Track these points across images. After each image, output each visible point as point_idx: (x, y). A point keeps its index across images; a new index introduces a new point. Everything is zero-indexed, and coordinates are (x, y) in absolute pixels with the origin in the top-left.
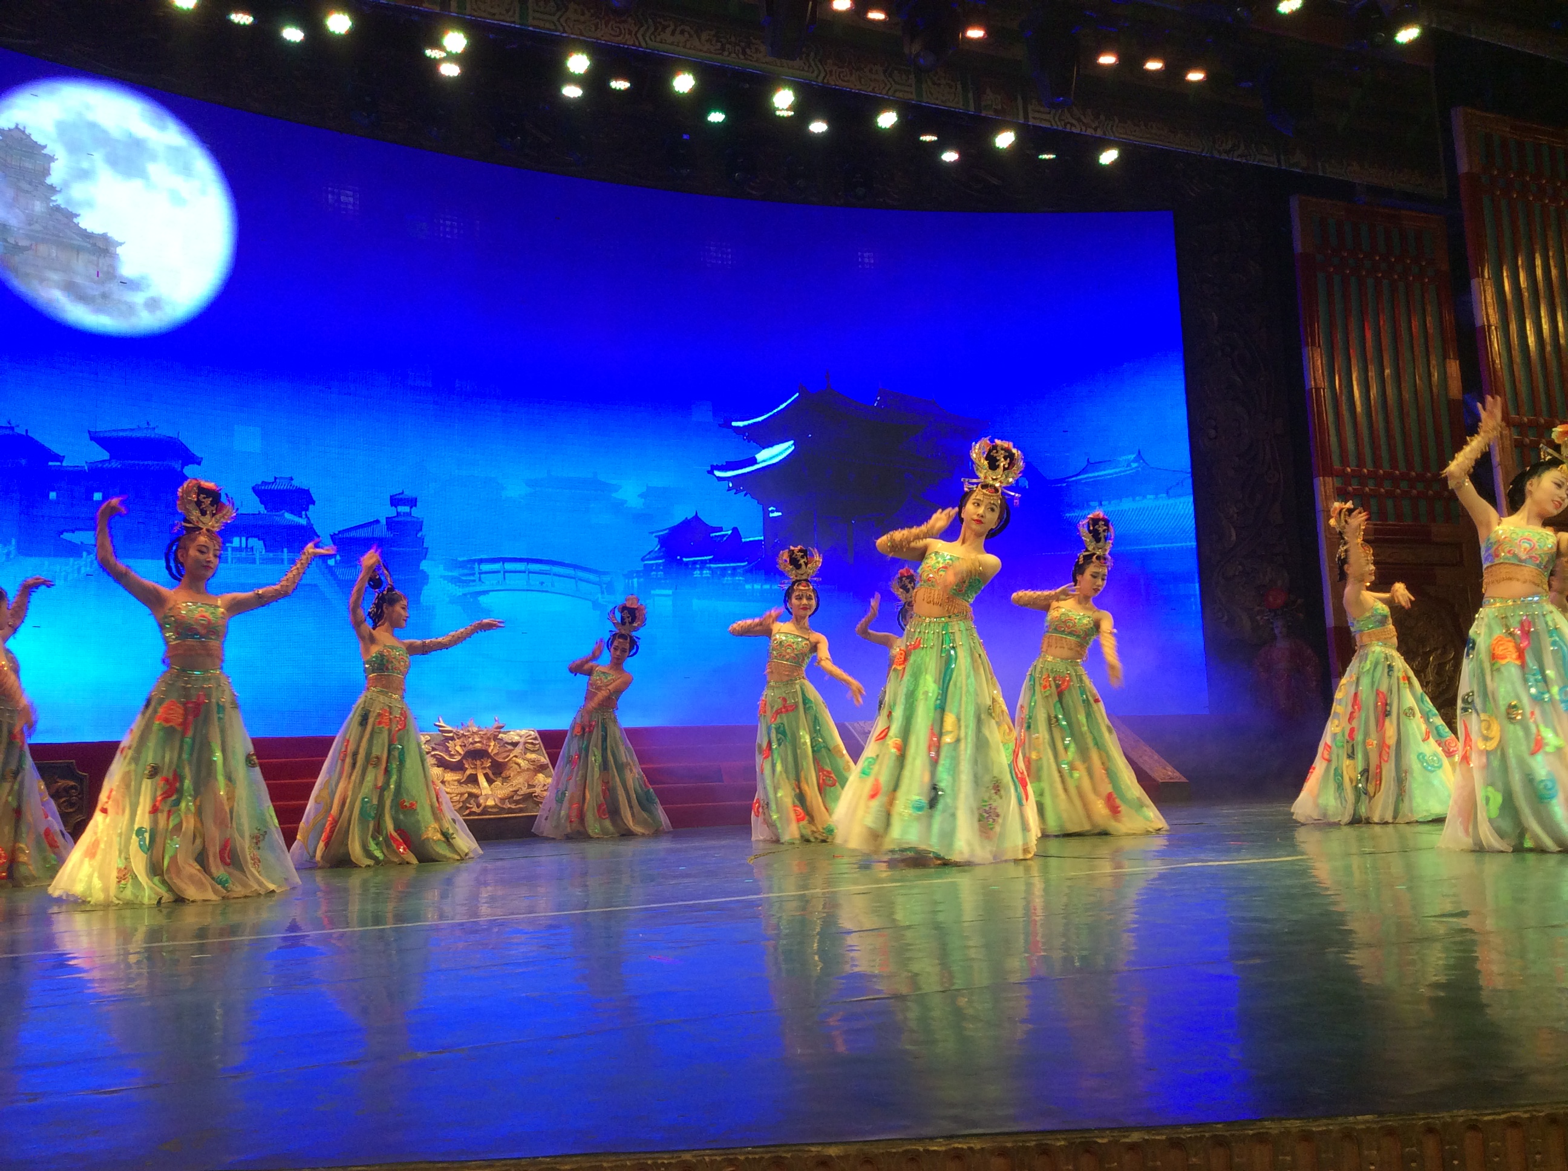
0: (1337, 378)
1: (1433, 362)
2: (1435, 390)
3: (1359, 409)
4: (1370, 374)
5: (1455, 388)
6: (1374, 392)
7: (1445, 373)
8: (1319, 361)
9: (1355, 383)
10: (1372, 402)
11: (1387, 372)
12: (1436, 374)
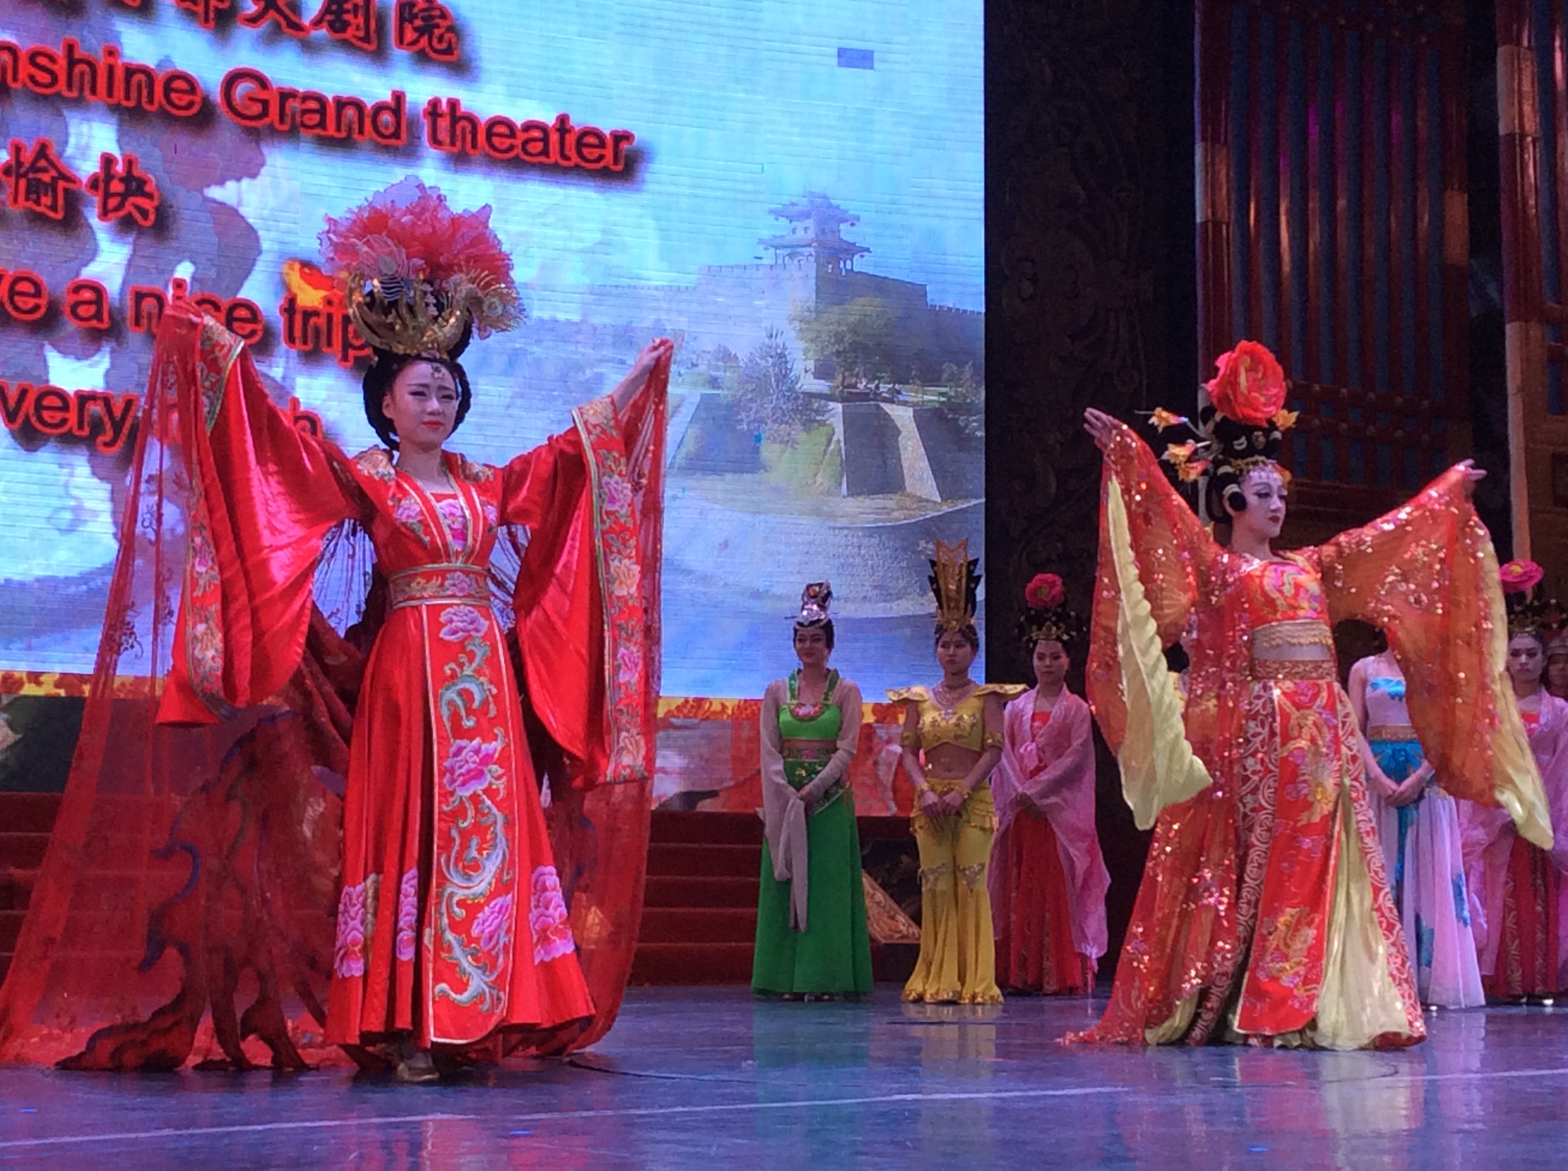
0: (1252, 206)
1: (1423, 194)
2: (1422, 247)
3: (1286, 268)
4: (1311, 205)
5: (1457, 246)
6: (1314, 240)
7: (1442, 218)
8: (1224, 171)
9: (1283, 219)
10: (1311, 258)
11: (1342, 203)
12: (1426, 218)
